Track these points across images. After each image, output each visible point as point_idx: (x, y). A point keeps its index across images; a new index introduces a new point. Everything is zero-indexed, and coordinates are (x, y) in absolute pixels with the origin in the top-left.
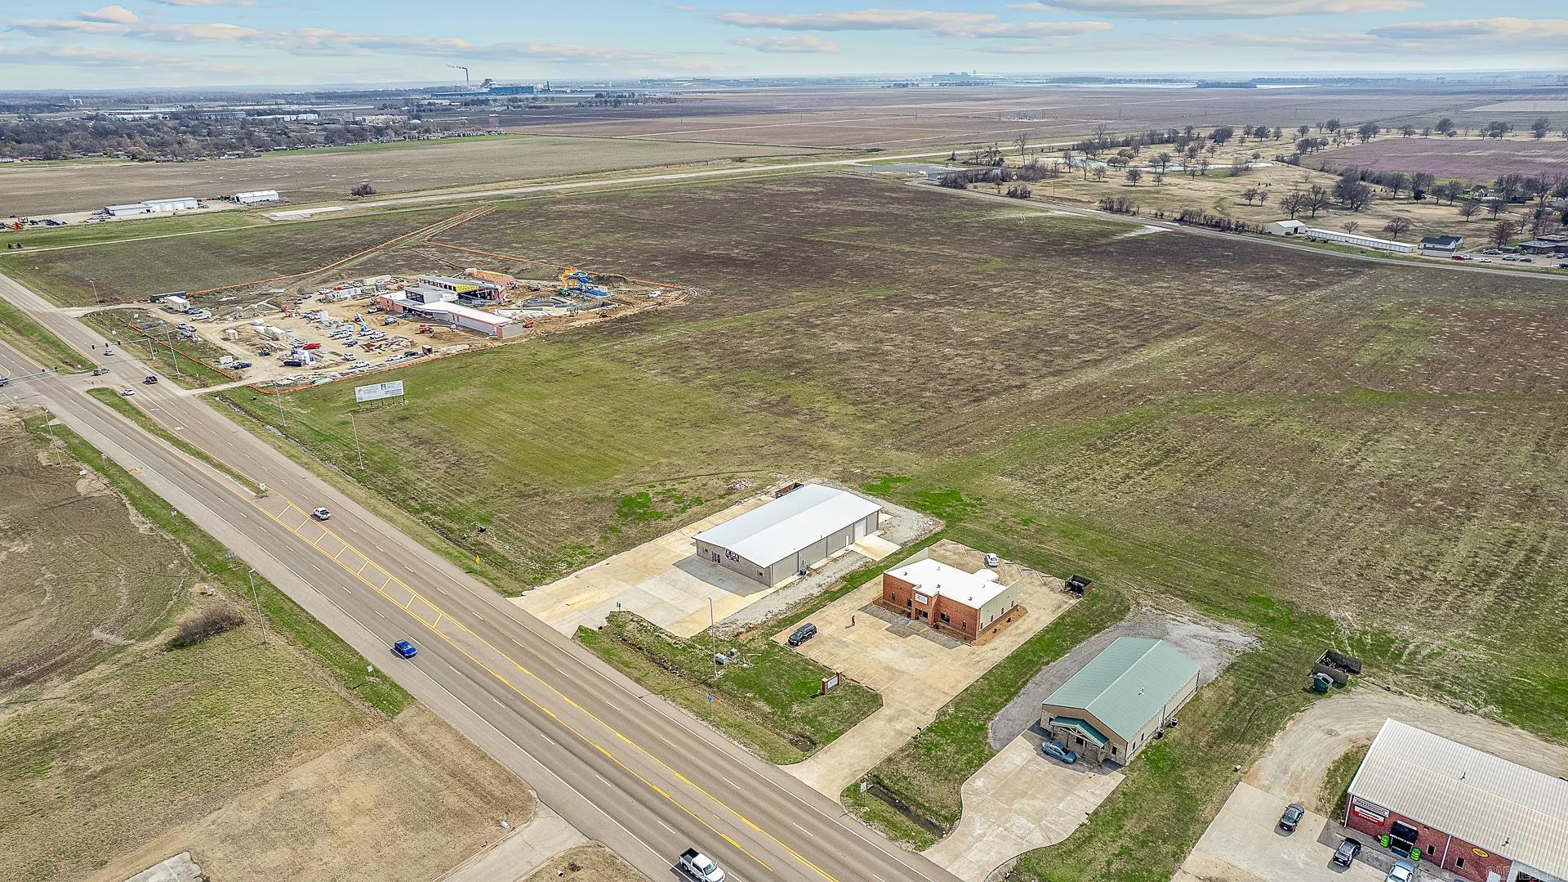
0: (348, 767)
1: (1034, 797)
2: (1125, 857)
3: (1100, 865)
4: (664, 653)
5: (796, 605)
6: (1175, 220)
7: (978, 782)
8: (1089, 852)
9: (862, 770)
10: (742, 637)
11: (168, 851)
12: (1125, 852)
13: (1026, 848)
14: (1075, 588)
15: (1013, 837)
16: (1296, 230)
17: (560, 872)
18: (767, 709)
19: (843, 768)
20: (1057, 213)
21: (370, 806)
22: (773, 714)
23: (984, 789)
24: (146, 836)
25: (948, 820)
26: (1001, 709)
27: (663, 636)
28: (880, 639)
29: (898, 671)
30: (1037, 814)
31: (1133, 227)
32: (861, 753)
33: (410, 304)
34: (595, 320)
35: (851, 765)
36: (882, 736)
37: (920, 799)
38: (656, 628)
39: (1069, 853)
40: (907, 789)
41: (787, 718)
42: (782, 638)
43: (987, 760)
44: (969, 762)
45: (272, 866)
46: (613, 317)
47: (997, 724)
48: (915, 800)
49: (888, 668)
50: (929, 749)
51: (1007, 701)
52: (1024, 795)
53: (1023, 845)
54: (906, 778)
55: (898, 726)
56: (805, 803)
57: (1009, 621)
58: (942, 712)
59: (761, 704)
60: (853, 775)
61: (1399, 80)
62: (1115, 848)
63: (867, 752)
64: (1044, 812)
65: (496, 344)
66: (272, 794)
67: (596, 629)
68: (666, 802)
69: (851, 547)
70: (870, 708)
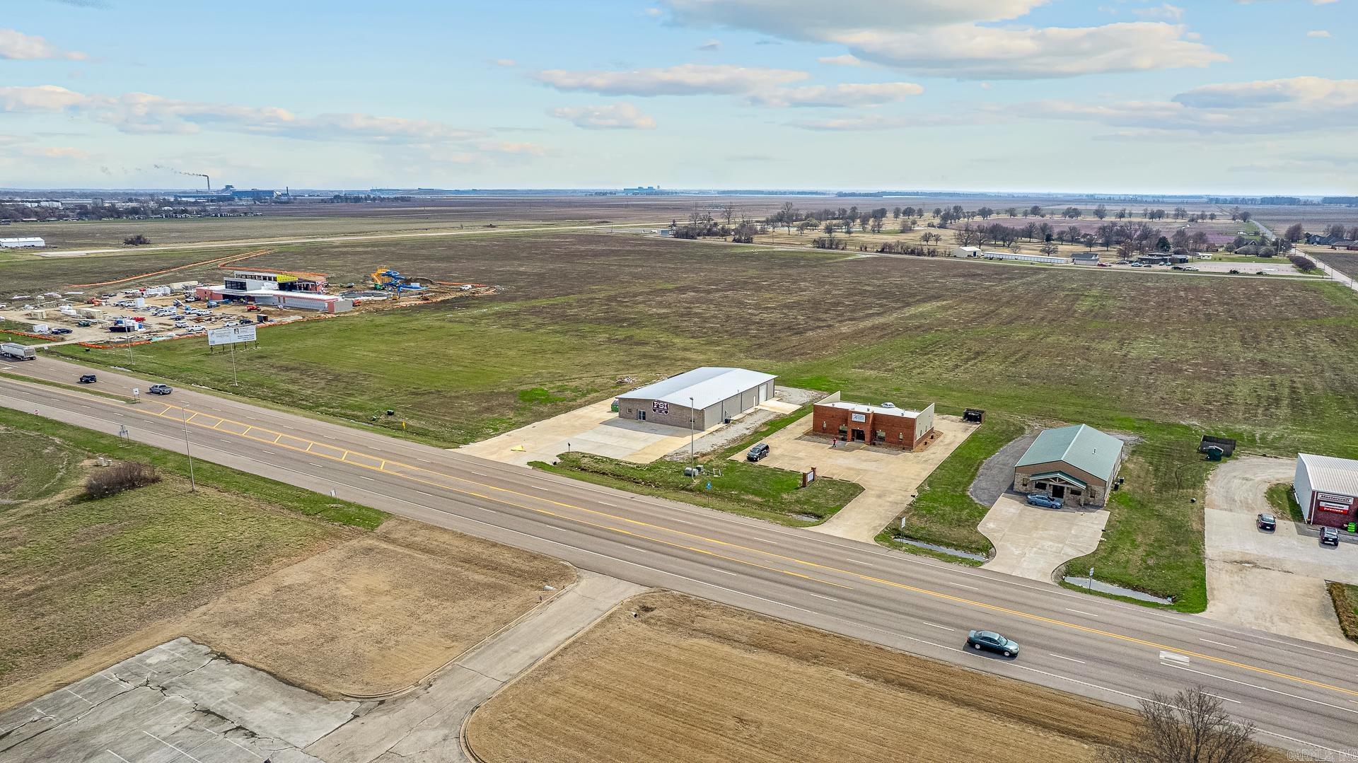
0: (342, 565)
1: (1046, 529)
2: (1154, 556)
4: (632, 474)
5: (734, 441)
6: (877, 252)
7: (989, 525)
9: (880, 526)
10: (701, 459)
11: (159, 638)
12: (1151, 553)
13: (1067, 558)
14: (971, 417)
15: (1049, 553)
16: (975, 253)
17: (634, 613)
18: (759, 499)
20: (780, 249)
21: (387, 588)
22: (768, 501)
23: (998, 528)
24: (121, 631)
25: (982, 551)
26: (970, 484)
27: (622, 463)
29: (861, 470)
30: (1058, 538)
31: (848, 255)
32: (870, 516)
33: (230, 292)
34: (417, 303)
36: (880, 506)
37: (946, 540)
38: (612, 460)
40: (930, 535)
41: (783, 502)
42: (741, 457)
43: (984, 512)
44: (971, 514)
45: (300, 637)
46: (434, 300)
47: (973, 491)
49: (851, 469)
50: (929, 510)
51: (971, 479)
52: (1036, 529)
53: (1064, 557)
54: (922, 528)
55: (889, 499)
56: (846, 547)
57: (932, 437)
59: (750, 497)
60: (875, 529)
61: (982, 194)
63: (875, 515)
65: (329, 316)
66: (265, 588)
67: (551, 464)
68: (713, 557)
69: (759, 407)
70: (855, 491)
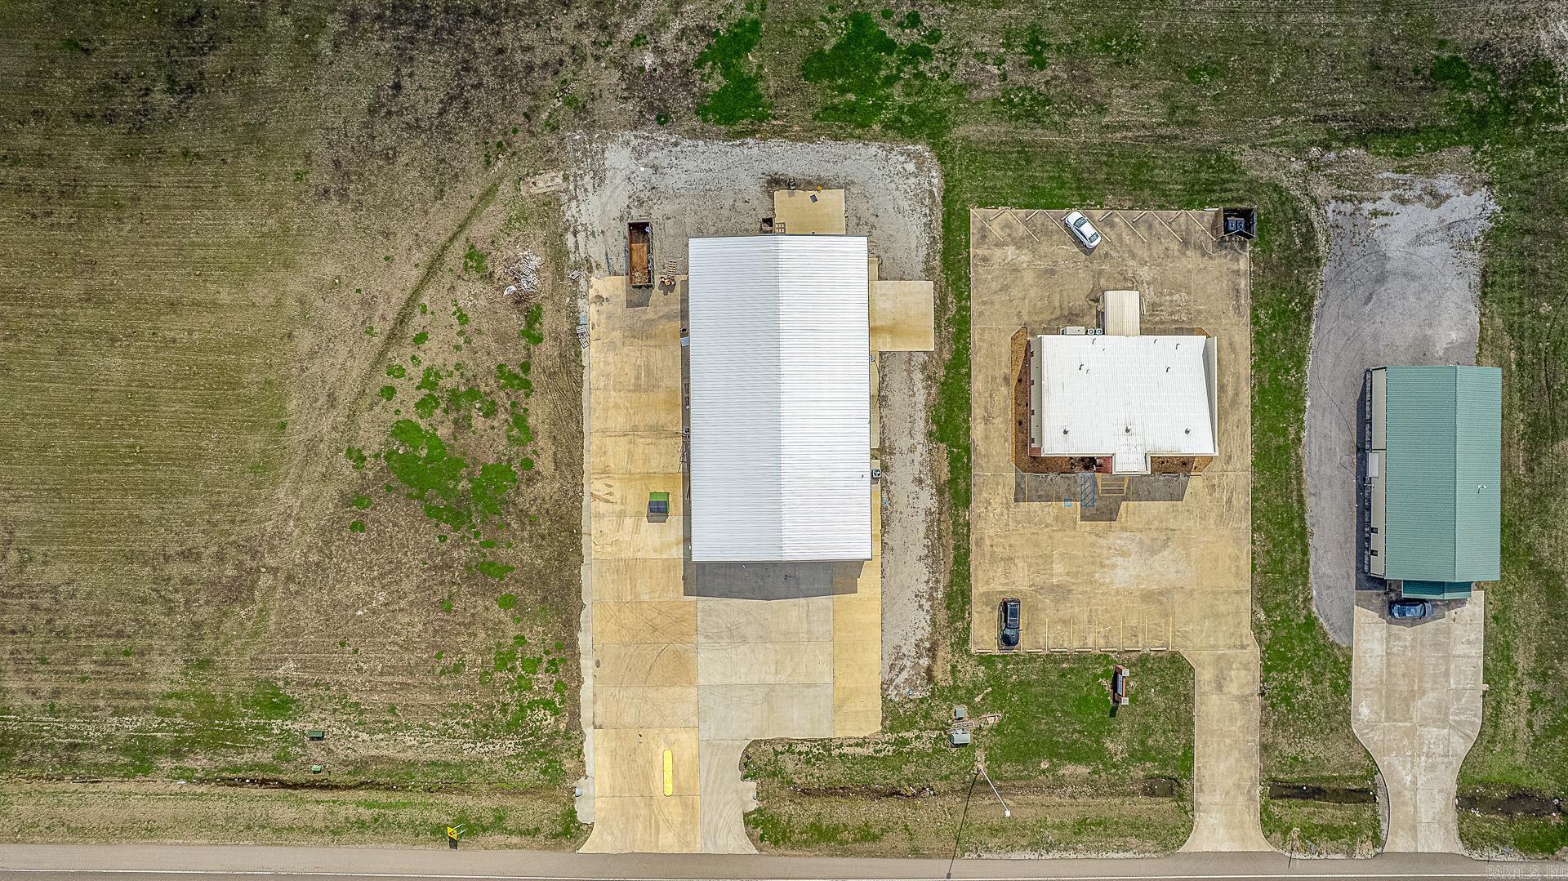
1: (1423, 693)
2: (1539, 707)
3: (1524, 735)
4: (881, 778)
7: (1364, 710)
8: (1507, 725)
9: (1254, 785)
10: (938, 674)
12: (1536, 699)
13: (1457, 764)
15: (1439, 760)
18: (1083, 770)
19: (1235, 797)
22: (1094, 772)
23: (1374, 717)
25: (1368, 778)
26: (1308, 573)
27: (846, 750)
28: (1093, 545)
29: (1161, 593)
30: (1439, 712)
32: (1232, 760)
35: (1238, 786)
36: (1232, 719)
37: (1325, 774)
38: (825, 744)
39: (1492, 741)
40: (1307, 771)
41: (1114, 766)
42: (985, 640)
43: (1348, 669)
44: (1335, 687)
47: (1322, 604)
48: (1322, 777)
49: (1148, 597)
50: (1287, 700)
51: (1305, 552)
52: (1413, 695)
53: (1451, 763)
54: (1295, 759)
55: (1233, 689)
58: (1257, 628)
59: (1068, 770)
60: (1252, 799)
62: (1525, 703)
63: (1236, 754)
64: (1443, 705)
67: (759, 807)
70: (1185, 684)
